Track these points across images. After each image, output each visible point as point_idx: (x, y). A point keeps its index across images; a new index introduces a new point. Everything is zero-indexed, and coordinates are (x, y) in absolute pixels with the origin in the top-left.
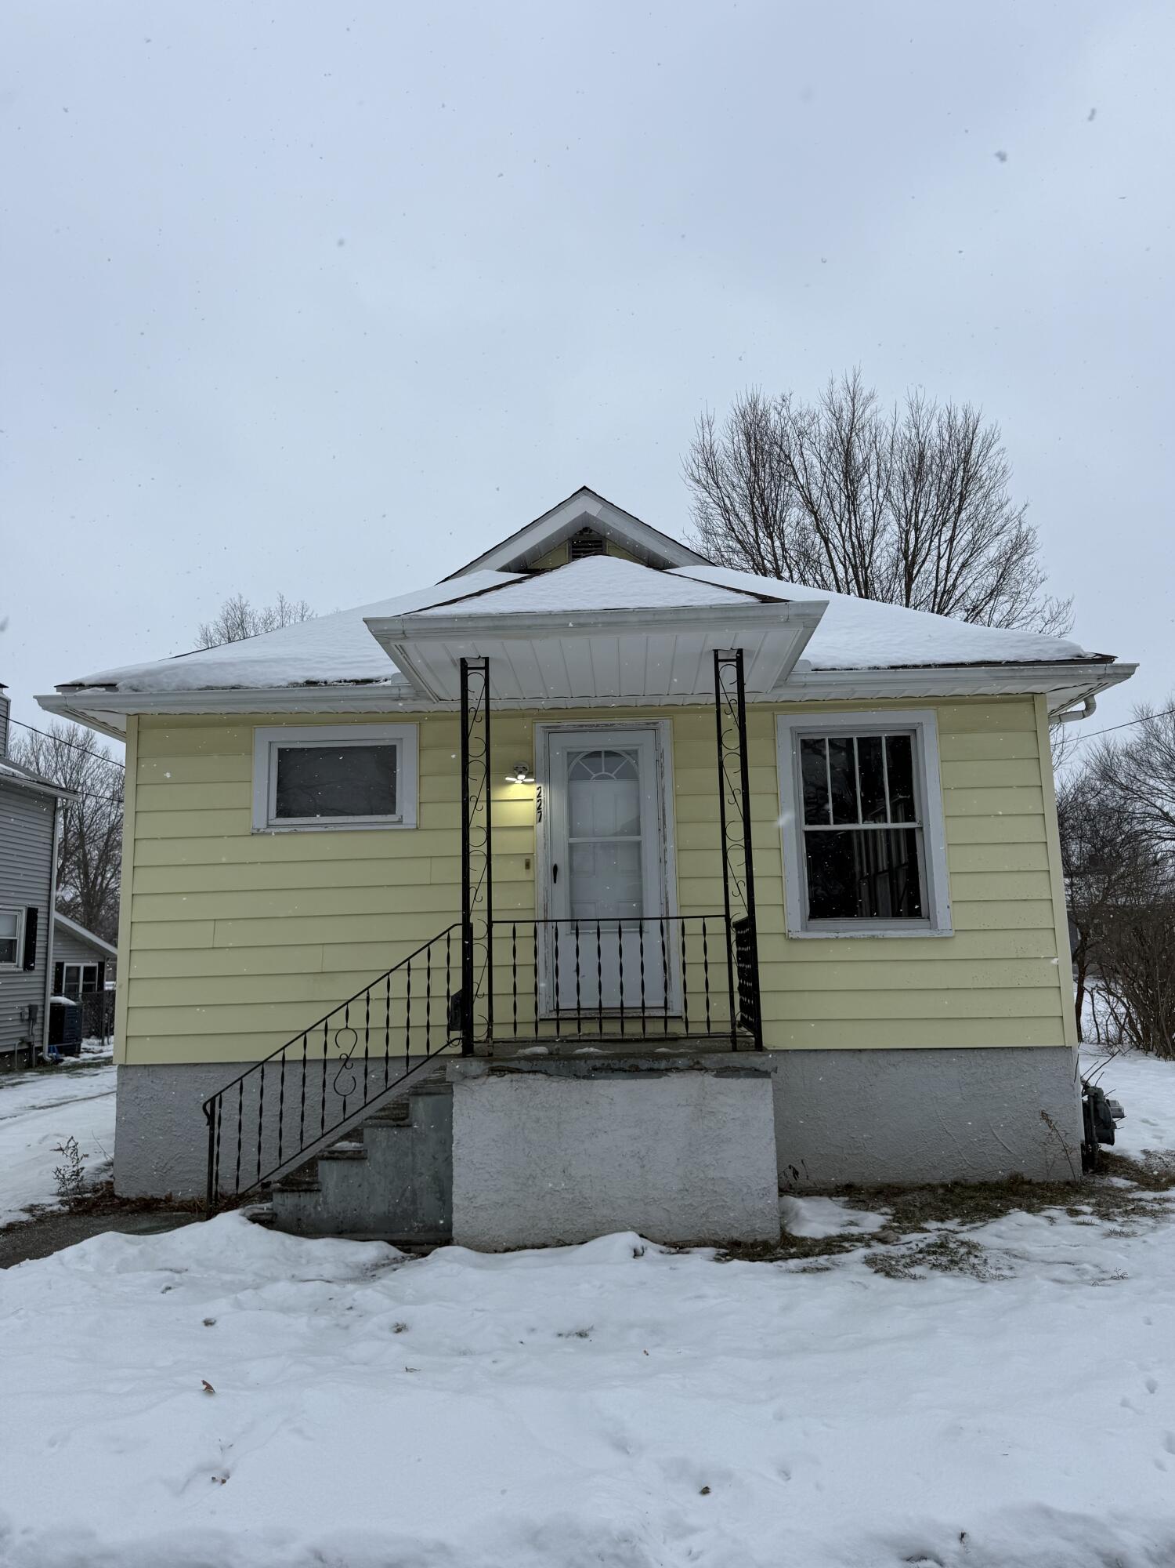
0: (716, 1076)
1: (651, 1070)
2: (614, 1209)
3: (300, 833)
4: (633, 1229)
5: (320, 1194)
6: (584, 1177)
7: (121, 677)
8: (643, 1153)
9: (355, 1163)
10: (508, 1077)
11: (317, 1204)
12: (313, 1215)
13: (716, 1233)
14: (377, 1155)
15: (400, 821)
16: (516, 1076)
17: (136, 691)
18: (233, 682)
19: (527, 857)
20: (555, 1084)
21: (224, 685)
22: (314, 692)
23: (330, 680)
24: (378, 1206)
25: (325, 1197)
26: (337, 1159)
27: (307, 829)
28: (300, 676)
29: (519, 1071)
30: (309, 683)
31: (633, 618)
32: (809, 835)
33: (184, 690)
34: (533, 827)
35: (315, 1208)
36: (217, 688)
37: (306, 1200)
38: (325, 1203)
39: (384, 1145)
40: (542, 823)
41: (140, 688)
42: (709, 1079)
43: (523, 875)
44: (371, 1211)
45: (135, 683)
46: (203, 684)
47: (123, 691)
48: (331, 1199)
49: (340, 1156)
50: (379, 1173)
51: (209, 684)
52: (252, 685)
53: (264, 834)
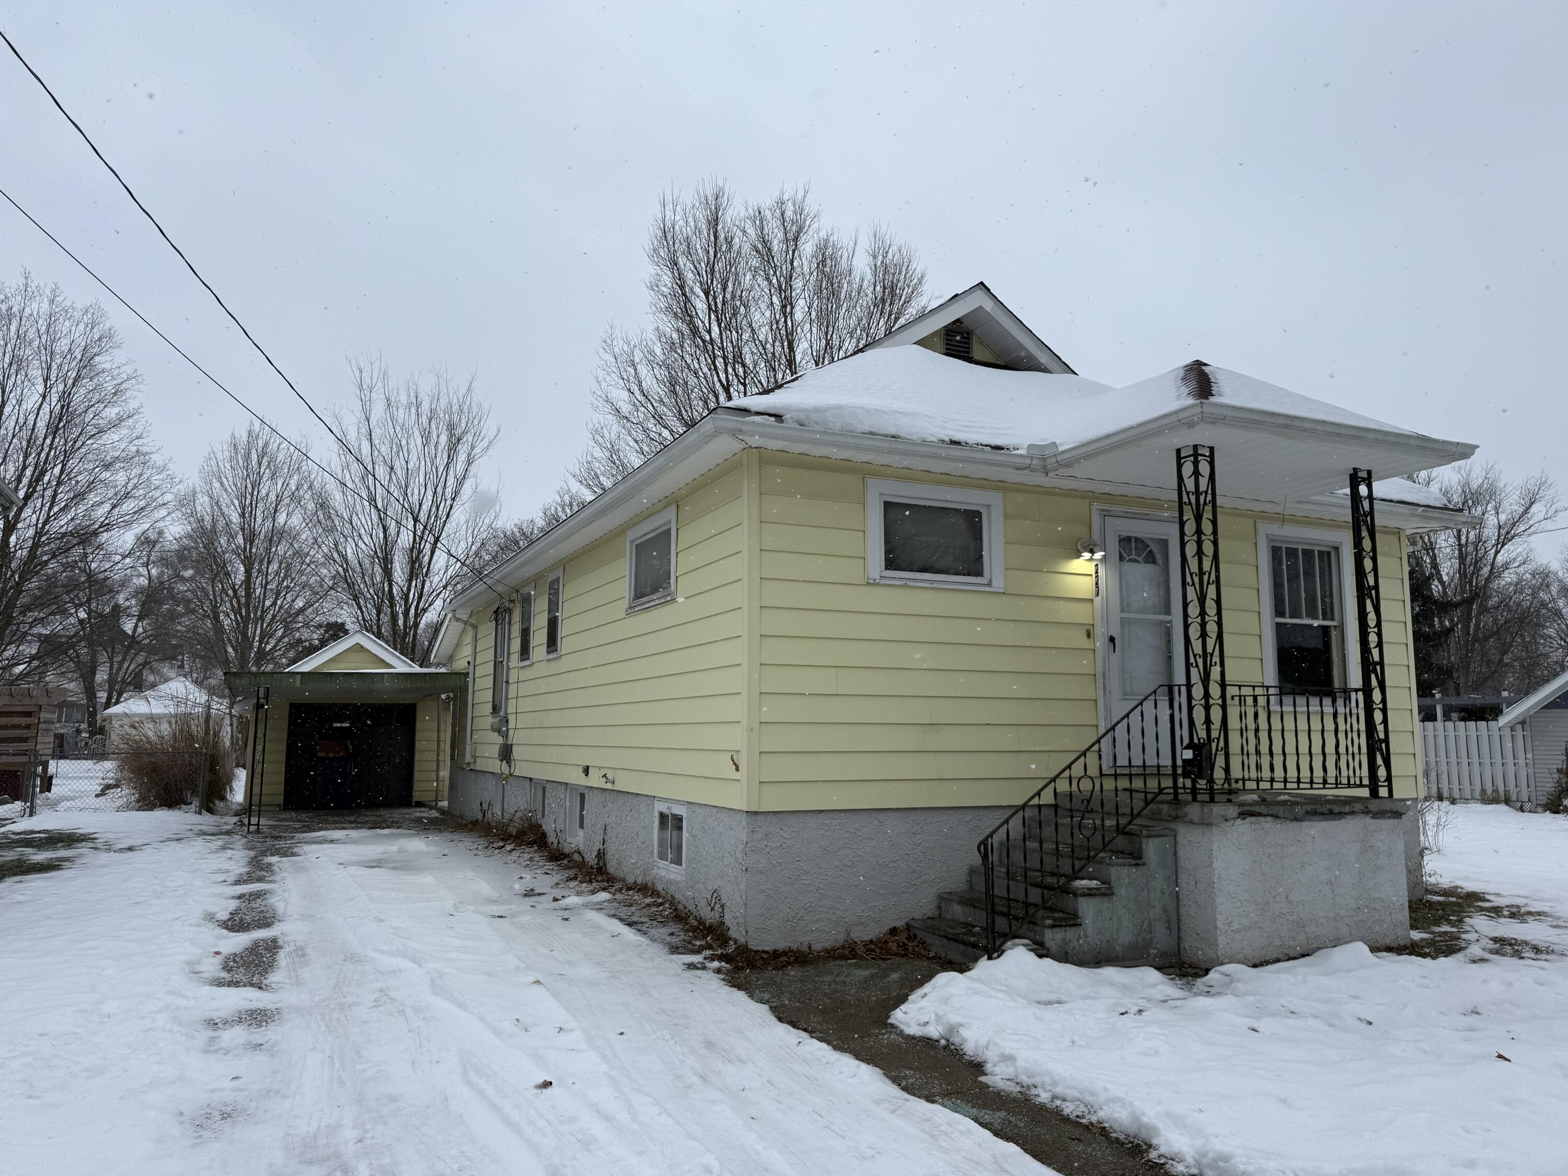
0: (1372, 818)
1: (1340, 813)
2: (1317, 927)
3: (910, 587)
4: (1362, 939)
5: (1081, 928)
6: (1298, 902)
7: (789, 409)
8: (1333, 880)
9: (1106, 899)
10: (1248, 819)
11: (1079, 937)
12: (1077, 948)
13: (1377, 941)
14: (1122, 891)
15: (990, 584)
16: (1253, 819)
17: (802, 425)
18: (893, 431)
19: (1089, 627)
20: (1279, 826)
21: (885, 433)
22: (955, 451)
23: (971, 442)
24: (1125, 937)
25: (1085, 931)
26: (1094, 895)
27: (916, 584)
28: (947, 434)
29: (1259, 814)
30: (954, 442)
31: (1371, 436)
32: (1279, 626)
33: (848, 432)
34: (1092, 600)
35: (1078, 941)
36: (878, 434)
37: (1071, 933)
38: (1086, 936)
39: (1126, 881)
40: (1100, 597)
41: (806, 423)
42: (1368, 820)
43: (1085, 643)
44: (1120, 941)
45: (802, 417)
46: (867, 429)
47: (789, 423)
48: (1089, 932)
49: (1097, 892)
50: (1124, 907)
51: (872, 430)
52: (908, 437)
53: (878, 585)
